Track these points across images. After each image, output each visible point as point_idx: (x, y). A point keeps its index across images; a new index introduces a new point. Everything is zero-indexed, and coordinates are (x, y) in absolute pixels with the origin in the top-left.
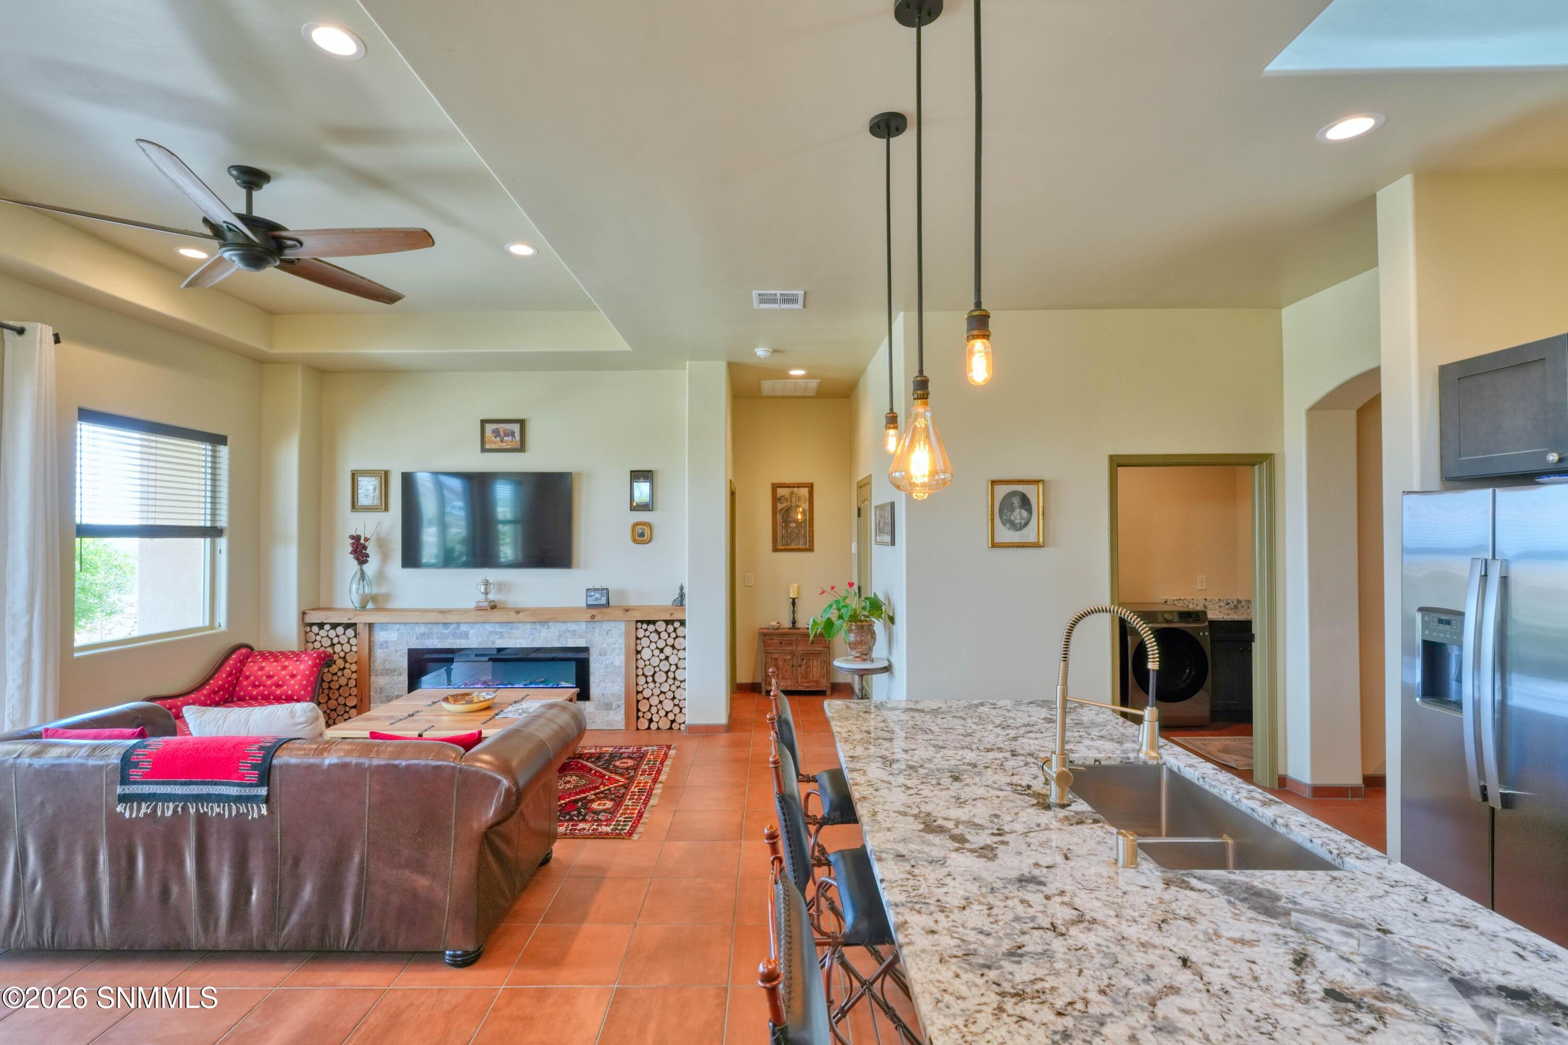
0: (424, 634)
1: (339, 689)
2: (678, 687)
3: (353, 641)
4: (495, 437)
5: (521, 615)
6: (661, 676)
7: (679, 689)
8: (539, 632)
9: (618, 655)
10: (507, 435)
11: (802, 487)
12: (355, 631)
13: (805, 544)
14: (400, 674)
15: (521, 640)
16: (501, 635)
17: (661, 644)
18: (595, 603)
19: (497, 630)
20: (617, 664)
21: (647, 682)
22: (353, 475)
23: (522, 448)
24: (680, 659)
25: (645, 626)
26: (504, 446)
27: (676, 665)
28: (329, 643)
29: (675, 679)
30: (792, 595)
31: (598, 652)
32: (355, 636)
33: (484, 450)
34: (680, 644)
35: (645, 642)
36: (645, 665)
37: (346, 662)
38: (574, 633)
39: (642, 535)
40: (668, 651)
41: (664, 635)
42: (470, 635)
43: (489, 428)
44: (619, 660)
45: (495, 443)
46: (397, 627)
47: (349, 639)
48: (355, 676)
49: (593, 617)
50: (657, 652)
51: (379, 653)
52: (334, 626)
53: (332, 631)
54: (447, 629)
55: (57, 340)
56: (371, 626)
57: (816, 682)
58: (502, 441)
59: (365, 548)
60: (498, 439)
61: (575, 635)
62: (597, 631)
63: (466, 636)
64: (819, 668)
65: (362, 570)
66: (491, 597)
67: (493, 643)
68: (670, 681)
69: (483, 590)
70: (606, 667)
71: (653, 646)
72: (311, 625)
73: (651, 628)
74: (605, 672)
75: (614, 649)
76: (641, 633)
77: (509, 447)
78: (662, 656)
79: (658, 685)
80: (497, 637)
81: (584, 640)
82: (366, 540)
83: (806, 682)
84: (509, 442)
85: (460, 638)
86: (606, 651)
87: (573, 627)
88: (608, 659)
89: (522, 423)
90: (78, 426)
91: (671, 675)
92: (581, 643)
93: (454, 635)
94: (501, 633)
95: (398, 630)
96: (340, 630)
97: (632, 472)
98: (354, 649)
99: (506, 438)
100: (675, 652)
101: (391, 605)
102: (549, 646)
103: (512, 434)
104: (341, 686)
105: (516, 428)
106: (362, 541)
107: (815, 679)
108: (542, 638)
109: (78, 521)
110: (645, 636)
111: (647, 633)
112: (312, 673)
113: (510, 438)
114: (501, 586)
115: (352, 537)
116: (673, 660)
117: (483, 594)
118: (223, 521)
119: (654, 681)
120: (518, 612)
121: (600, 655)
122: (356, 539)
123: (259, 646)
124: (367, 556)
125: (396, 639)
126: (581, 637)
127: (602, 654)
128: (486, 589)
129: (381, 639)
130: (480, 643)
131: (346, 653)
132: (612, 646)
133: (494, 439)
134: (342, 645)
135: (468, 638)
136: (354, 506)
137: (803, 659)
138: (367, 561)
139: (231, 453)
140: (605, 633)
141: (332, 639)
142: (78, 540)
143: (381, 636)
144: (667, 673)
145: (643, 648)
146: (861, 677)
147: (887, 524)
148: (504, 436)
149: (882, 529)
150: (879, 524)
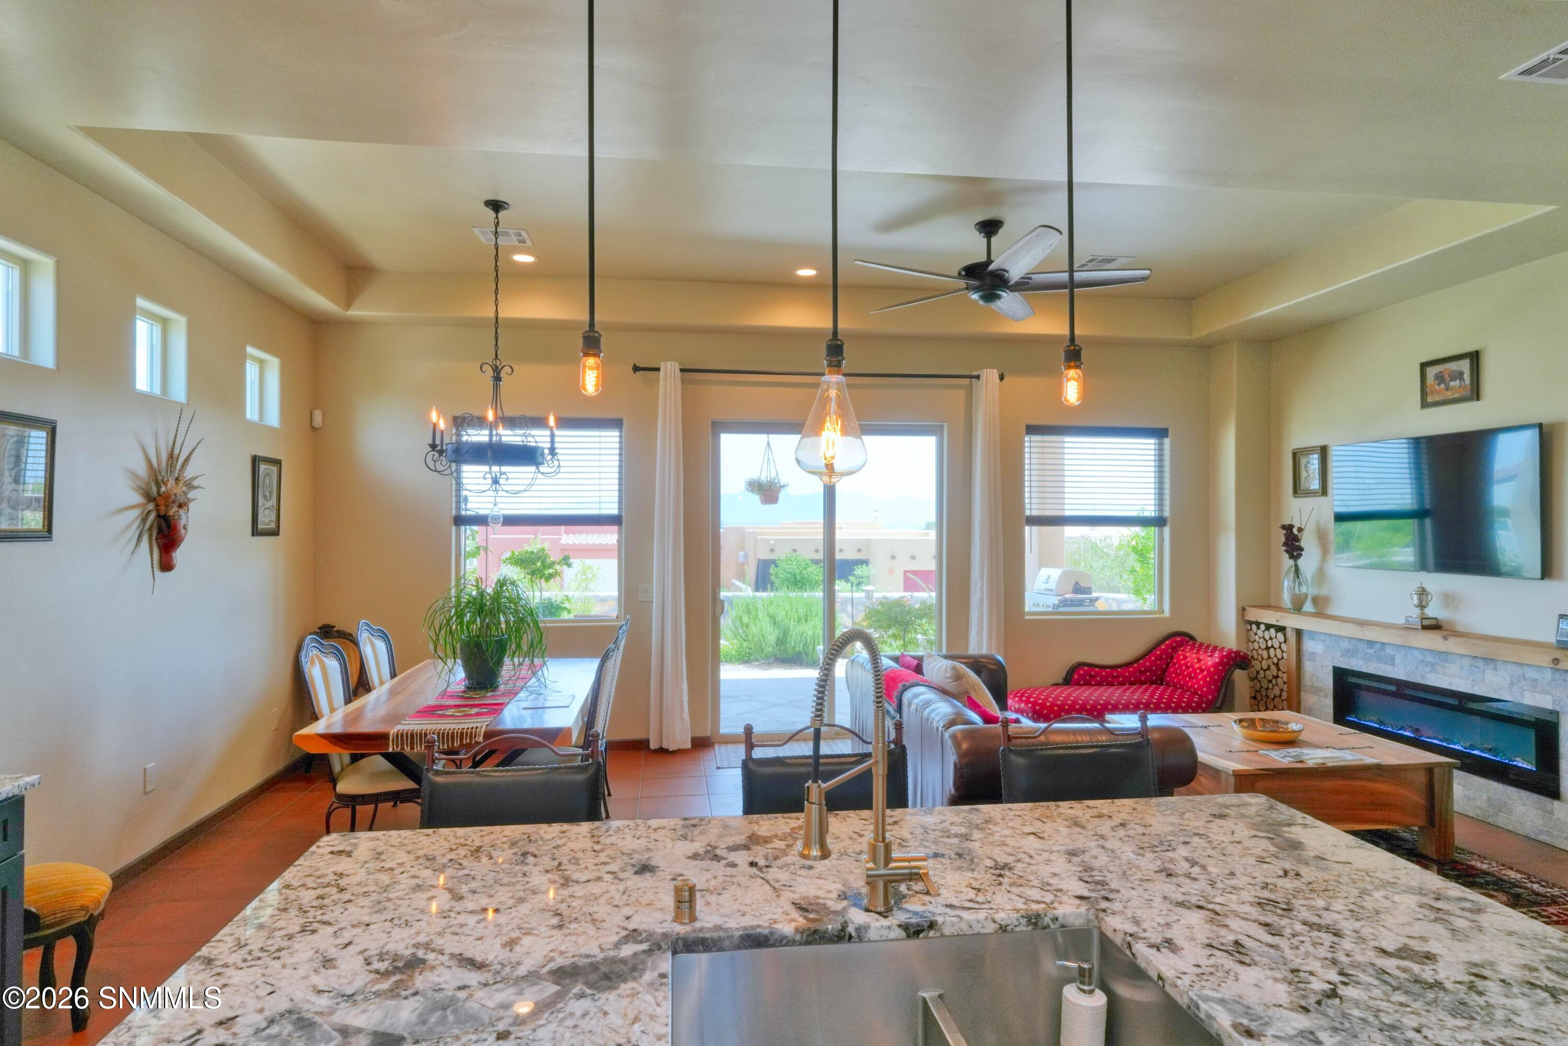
0: (1349, 651)
1: (1273, 699)
3: (1284, 646)
4: (1439, 385)
5: (1449, 642)
8: (1483, 673)
10: (1453, 379)
12: (1285, 635)
14: (1326, 696)
15: (1457, 680)
16: (1432, 667)
19: (1428, 661)
22: (1295, 455)
23: (1474, 395)
26: (1449, 395)
28: (1263, 646)
32: (1285, 642)
33: (1425, 405)
37: (1279, 669)
38: (1533, 684)
42: (1396, 662)
43: (1431, 372)
45: (1438, 392)
46: (1323, 638)
47: (1280, 643)
48: (1285, 686)
49: (1556, 662)
51: (1308, 666)
52: (1268, 627)
53: (1266, 632)
54: (1371, 648)
55: (1002, 378)
56: (1299, 633)
58: (1447, 389)
59: (1297, 539)
60: (1442, 386)
61: (1535, 688)
63: (1391, 661)
65: (1295, 566)
67: (1423, 676)
69: (1416, 601)
72: (1251, 623)
77: (1456, 396)
80: (1428, 669)
81: (1550, 697)
82: (1300, 530)
84: (1456, 388)
85: (1386, 663)
87: (1529, 673)
89: (1474, 358)
90: (1027, 439)
92: (1546, 702)
93: (1379, 658)
94: (1433, 665)
95: (1324, 641)
96: (1272, 631)
98: (1285, 655)
99: (1452, 384)
101: (1330, 612)
103: (1460, 375)
104: (1275, 697)
105: (1467, 366)
106: (1295, 531)
108: (1486, 681)
109: (1028, 513)
113: (1457, 383)
114: (1449, 599)
115: (1284, 527)
117: (1417, 607)
118: (1167, 511)
120: (1448, 637)
122: (1288, 528)
123: (1200, 637)
124: (1301, 549)
125: (1322, 653)
126: (1544, 691)
128: (1421, 601)
129: (1310, 650)
130: (1407, 675)
131: (1279, 660)
133: (1437, 387)
134: (1275, 649)
135: (1394, 665)
136: (1297, 490)
138: (1300, 555)
139: (1175, 447)
141: (1267, 641)
142: (1027, 528)
143: (1309, 646)
148: (1451, 381)
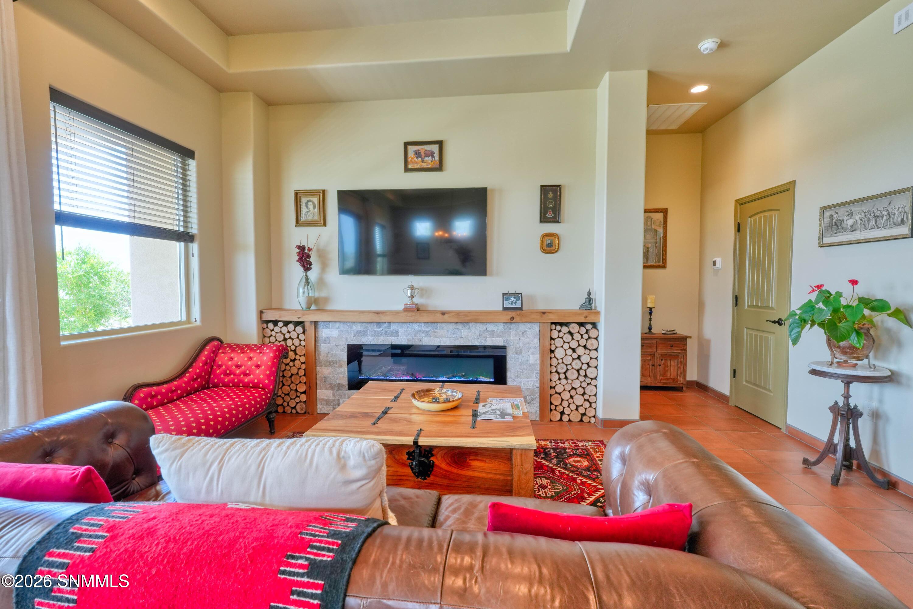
0: (361, 332)
1: (291, 377)
2: (588, 384)
3: (302, 337)
4: (417, 158)
5: (446, 316)
6: (573, 373)
7: (590, 386)
8: (461, 332)
9: (533, 354)
10: (427, 155)
11: (658, 212)
12: (303, 327)
13: (659, 262)
14: (341, 366)
15: (444, 339)
16: (427, 333)
17: (574, 344)
18: (511, 306)
19: (424, 329)
20: (532, 362)
21: (559, 379)
22: (296, 194)
23: (440, 168)
24: (591, 358)
25: (558, 328)
26: (424, 165)
27: (588, 364)
28: (282, 338)
29: (586, 376)
30: (650, 305)
31: (514, 350)
32: (303, 333)
33: (407, 170)
34: (592, 345)
35: (559, 342)
36: (558, 363)
37: (296, 354)
38: (492, 333)
39: (550, 245)
40: (580, 351)
41: (577, 336)
42: (400, 333)
43: (412, 149)
44: (534, 358)
45: (416, 163)
46: (337, 325)
47: (298, 335)
48: (303, 366)
49: (512, 318)
50: (570, 352)
51: (323, 348)
52: (286, 323)
53: (284, 328)
54: (380, 327)
56: (316, 323)
57: (674, 380)
58: (423, 161)
59: (309, 256)
60: (420, 159)
61: (493, 335)
62: (514, 332)
63: (396, 334)
64: (676, 368)
65: (306, 276)
66: (416, 300)
67: (420, 340)
68: (582, 379)
69: (409, 294)
70: (521, 364)
71: (566, 346)
72: (267, 322)
73: (565, 329)
74: (520, 369)
75: (529, 349)
76: (555, 334)
77: (429, 166)
78: (575, 356)
79: (569, 381)
80: (423, 335)
81: (501, 339)
82: (310, 250)
83: (664, 380)
84: (429, 162)
85: (391, 336)
86: (521, 350)
87: (491, 327)
88: (523, 357)
89: (440, 144)
90: (51, 108)
91: (582, 373)
92: (499, 342)
93: (386, 333)
94: (427, 332)
95: (339, 328)
96: (291, 327)
97: (542, 186)
98: (303, 343)
99: (426, 159)
100: (587, 352)
101: (329, 308)
102: (470, 344)
103: (432, 154)
104: (292, 375)
105: (435, 149)
106: (306, 251)
107: (672, 377)
108: (463, 336)
109: (56, 207)
110: (559, 337)
111: (561, 334)
112: (273, 364)
113: (430, 158)
115: (299, 247)
116: (585, 359)
117: (409, 297)
118: (194, 229)
119: (566, 378)
120: (443, 314)
121: (516, 353)
122: (301, 248)
123: (227, 340)
124: (311, 264)
125: (337, 336)
126: (498, 336)
127: (519, 352)
128: (411, 293)
129: (325, 336)
130: (409, 341)
131: (296, 347)
132: (527, 346)
133: (416, 159)
134: (293, 339)
135: (398, 336)
136: (298, 222)
137: (662, 360)
138: (311, 269)
139: (198, 167)
140: (520, 333)
141: (284, 335)
142: (57, 228)
143: (324, 332)
144: (578, 371)
145: (556, 347)
146: (848, 384)
147: (882, 217)
148: (425, 157)
149: (851, 226)
150: (839, 224)
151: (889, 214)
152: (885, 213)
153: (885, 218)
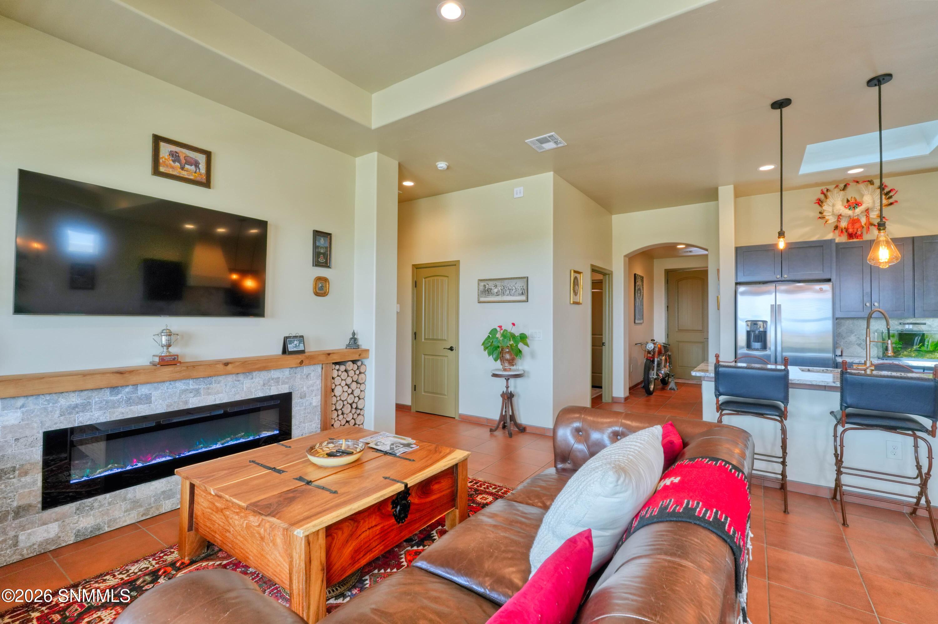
0: (76, 406)
2: (358, 415)
4: (174, 161)
5: (230, 366)
6: (347, 408)
7: (360, 416)
8: (243, 384)
9: (316, 396)
14: (25, 474)
15: (221, 395)
16: (197, 392)
17: (349, 381)
18: (295, 349)
19: (191, 387)
20: (314, 404)
21: (338, 415)
23: (207, 183)
24: (361, 391)
25: (337, 367)
26: (184, 174)
27: (358, 397)
29: (356, 408)
31: (299, 395)
33: (156, 172)
34: (362, 379)
35: (337, 381)
36: (337, 401)
38: (277, 380)
39: (322, 288)
40: (354, 385)
41: (351, 373)
42: (153, 399)
43: (165, 148)
44: (316, 400)
45: (173, 168)
46: (20, 402)
49: (301, 363)
50: (346, 388)
54: (117, 394)
58: (182, 168)
60: (177, 164)
61: (278, 382)
62: (299, 376)
63: (146, 400)
67: (186, 403)
68: (354, 411)
69: (164, 342)
70: (305, 409)
71: (343, 383)
73: (343, 368)
74: (305, 413)
75: (312, 391)
76: (335, 374)
77: (191, 177)
78: (350, 391)
79: (345, 416)
80: (192, 395)
81: (287, 386)
84: (190, 171)
85: (137, 404)
86: (305, 394)
87: (275, 374)
88: (307, 400)
89: (208, 154)
91: (354, 406)
92: (283, 389)
93: (129, 402)
94: (198, 389)
95: (23, 406)
97: (314, 231)
99: (187, 167)
100: (359, 385)
102: (253, 397)
108: (245, 388)
110: (338, 376)
111: (340, 373)
113: (193, 168)
116: (357, 392)
117: (164, 346)
119: (343, 414)
120: (226, 364)
121: (301, 398)
125: (16, 422)
126: (284, 383)
127: (303, 396)
130: (169, 406)
132: (311, 388)
133: (171, 162)
140: (305, 377)
144: (351, 405)
145: (336, 386)
146: (507, 380)
147: (513, 290)
148: (186, 163)
149: (496, 293)
150: (489, 291)
151: (516, 289)
152: (514, 288)
153: (514, 291)
